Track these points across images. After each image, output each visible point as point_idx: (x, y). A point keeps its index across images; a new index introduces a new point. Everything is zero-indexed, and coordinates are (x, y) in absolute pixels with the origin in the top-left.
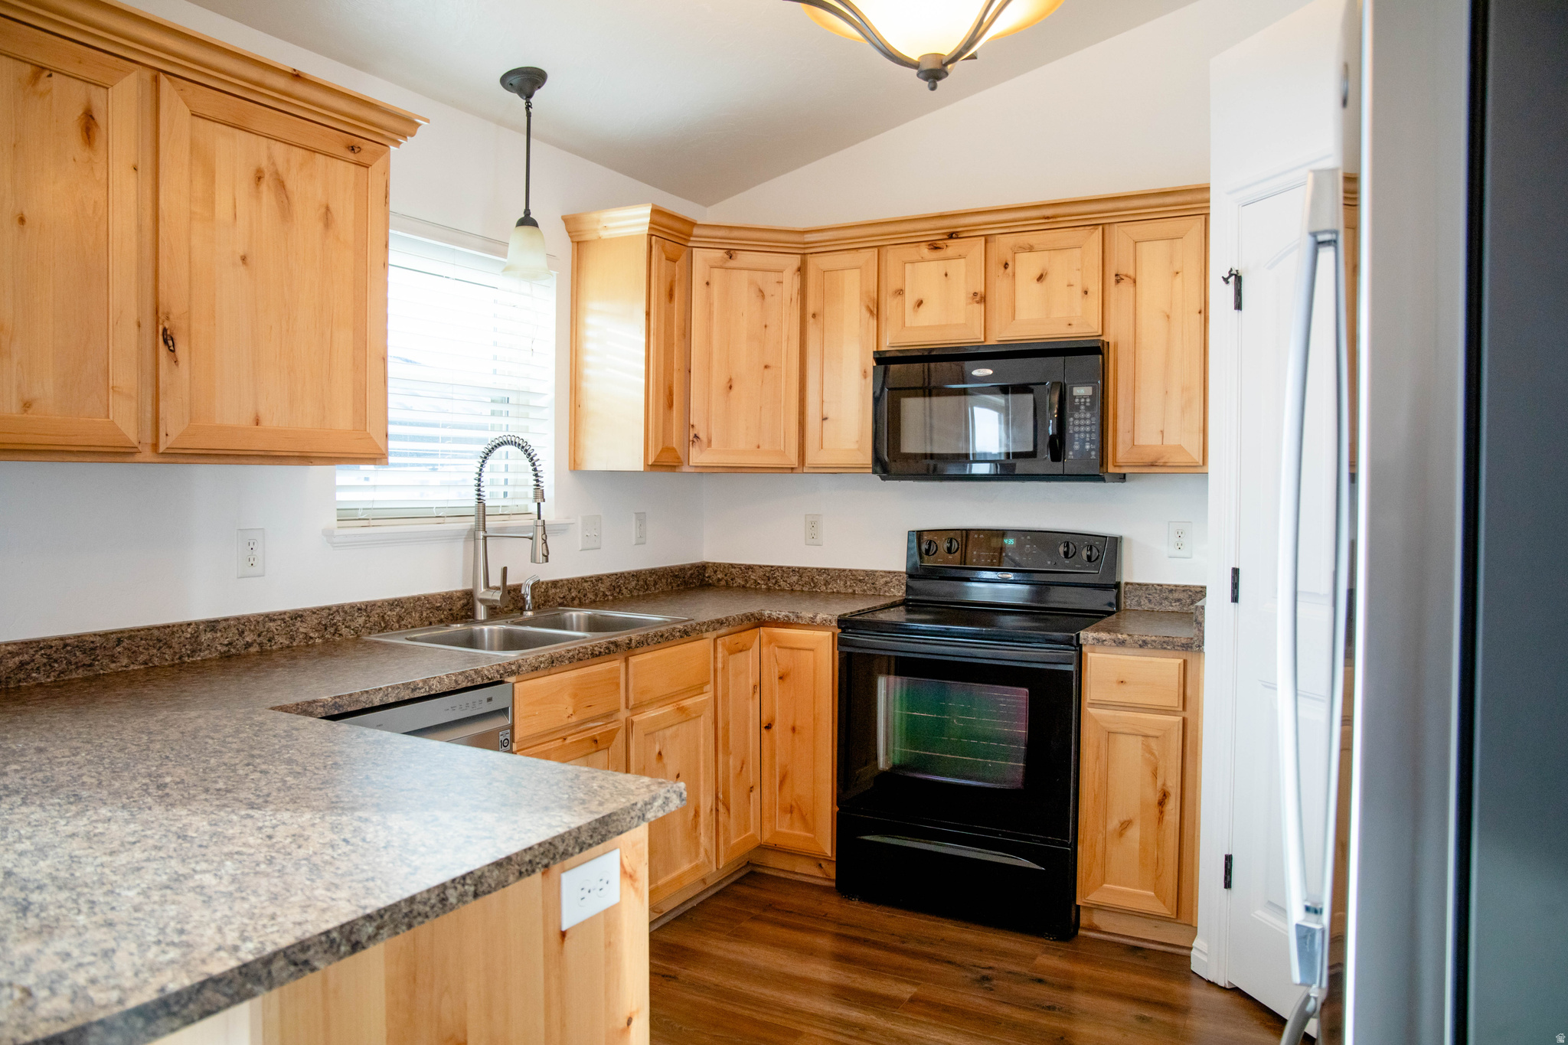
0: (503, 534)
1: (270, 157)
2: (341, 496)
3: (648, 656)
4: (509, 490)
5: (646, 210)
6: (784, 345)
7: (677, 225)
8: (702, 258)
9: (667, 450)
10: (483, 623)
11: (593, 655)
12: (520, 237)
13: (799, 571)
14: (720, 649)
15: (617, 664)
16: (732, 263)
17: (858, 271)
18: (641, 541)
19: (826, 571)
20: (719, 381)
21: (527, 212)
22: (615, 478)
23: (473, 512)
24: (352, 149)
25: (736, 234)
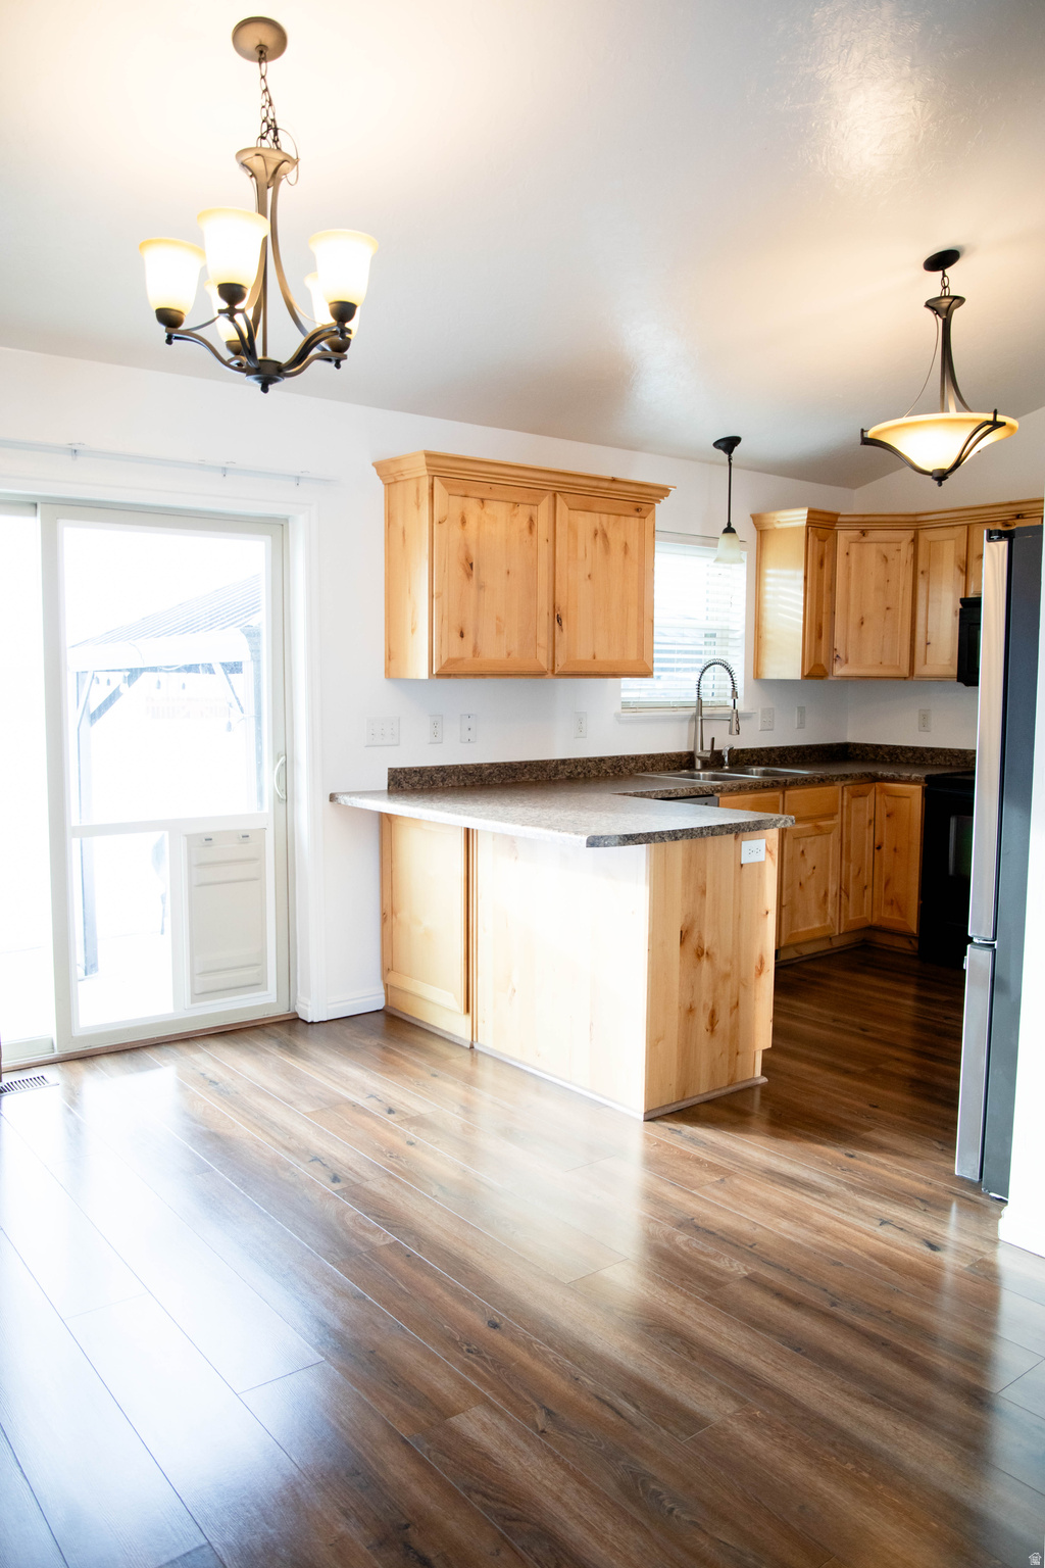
0: (712, 718)
1: (601, 523)
2: (624, 695)
3: (798, 792)
4: (715, 691)
5: (805, 511)
6: (901, 593)
7: (826, 518)
8: (843, 537)
9: (818, 665)
10: (699, 770)
11: (764, 787)
12: (724, 539)
13: (914, 750)
14: (845, 793)
15: (777, 794)
16: (864, 539)
17: (953, 542)
18: (801, 725)
19: (932, 749)
20: (854, 619)
21: (729, 524)
22: (784, 684)
23: (695, 705)
24: (637, 510)
25: (866, 519)
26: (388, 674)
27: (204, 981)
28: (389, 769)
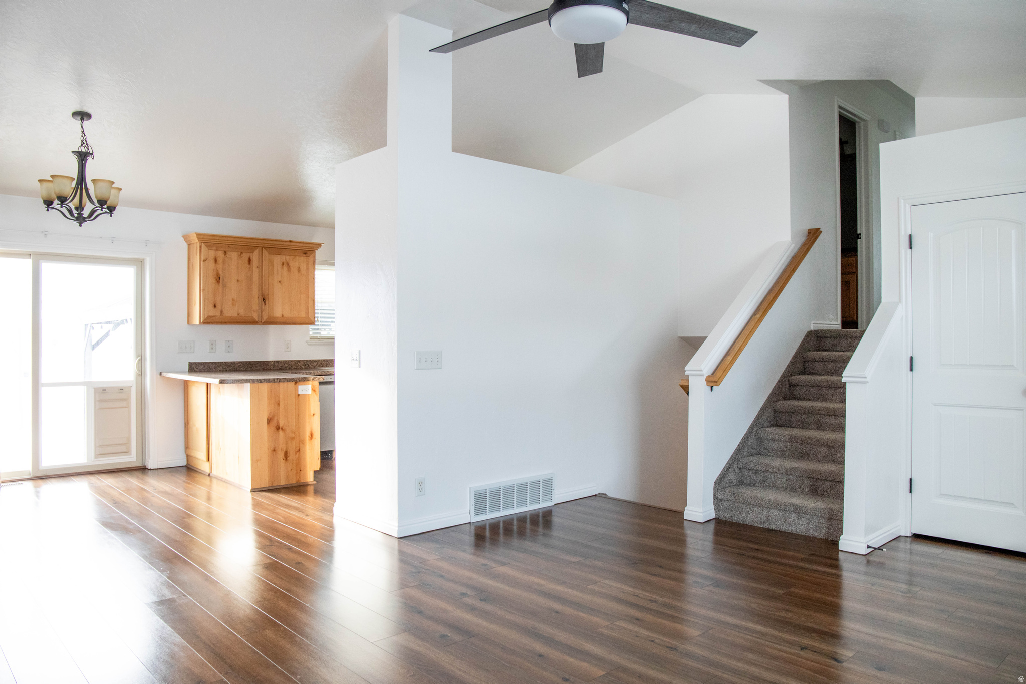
1: (286, 259)
24: (306, 254)
26: (189, 322)
27: (101, 449)
28: (189, 363)
